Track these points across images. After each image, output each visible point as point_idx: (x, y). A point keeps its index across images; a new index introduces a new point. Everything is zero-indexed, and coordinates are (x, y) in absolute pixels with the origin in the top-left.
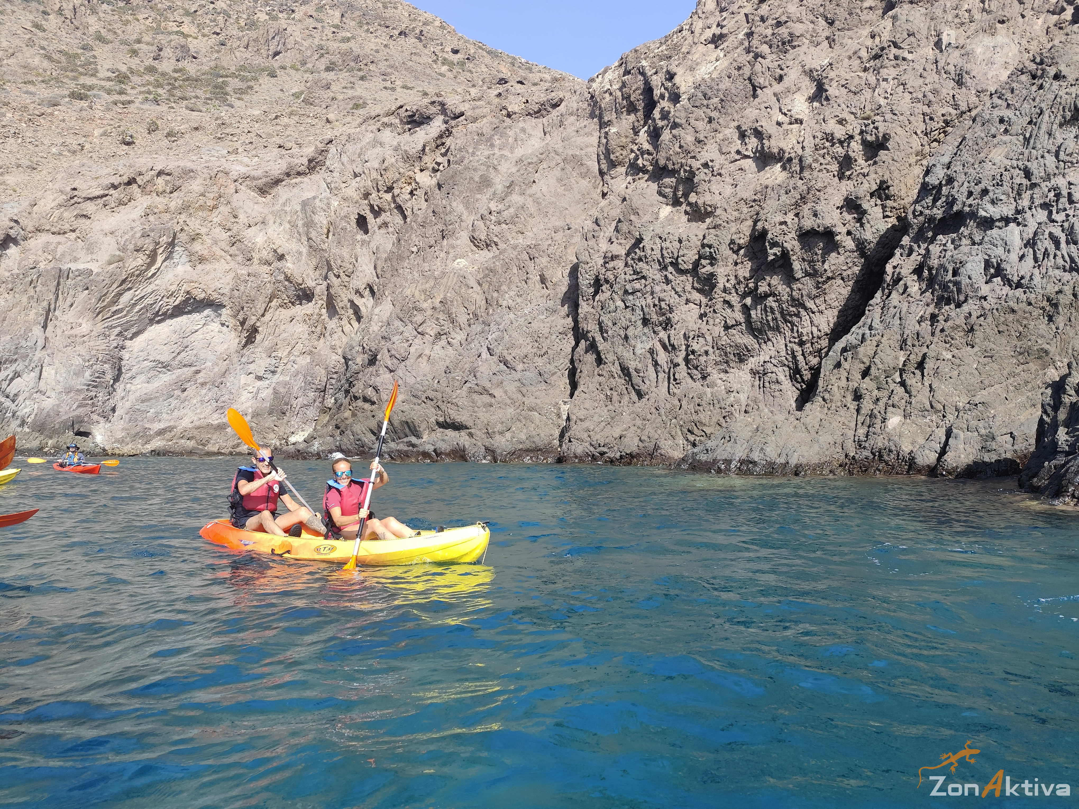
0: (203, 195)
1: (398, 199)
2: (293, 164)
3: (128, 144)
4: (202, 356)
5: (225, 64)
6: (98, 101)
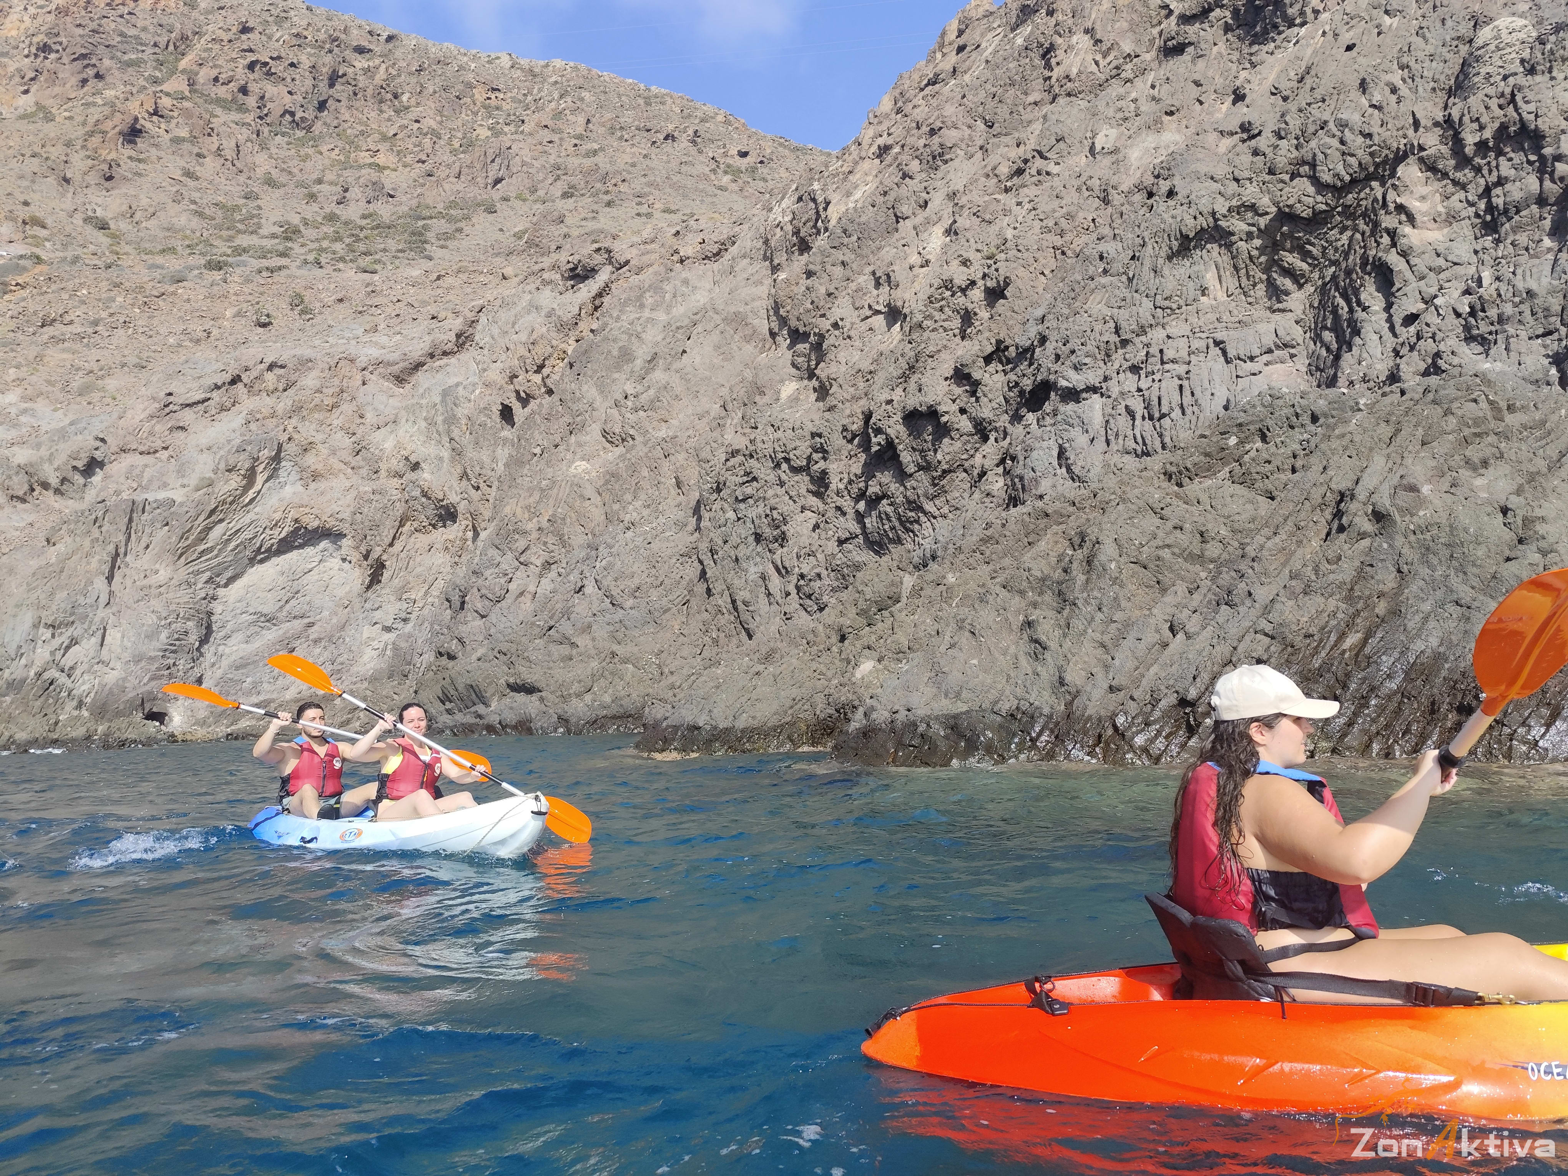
0: (319, 391)
1: (548, 381)
2: (437, 342)
3: (264, 325)
4: (317, 602)
5: (430, 201)
6: (238, 271)
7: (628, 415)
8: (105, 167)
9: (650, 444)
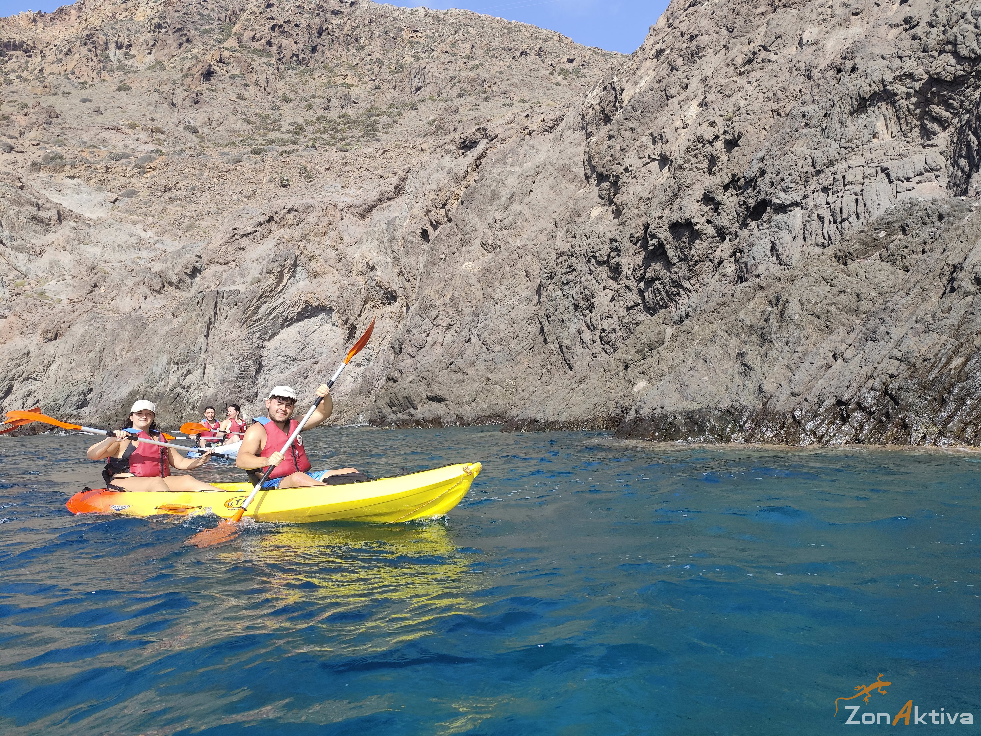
7: (497, 233)
9: (510, 250)
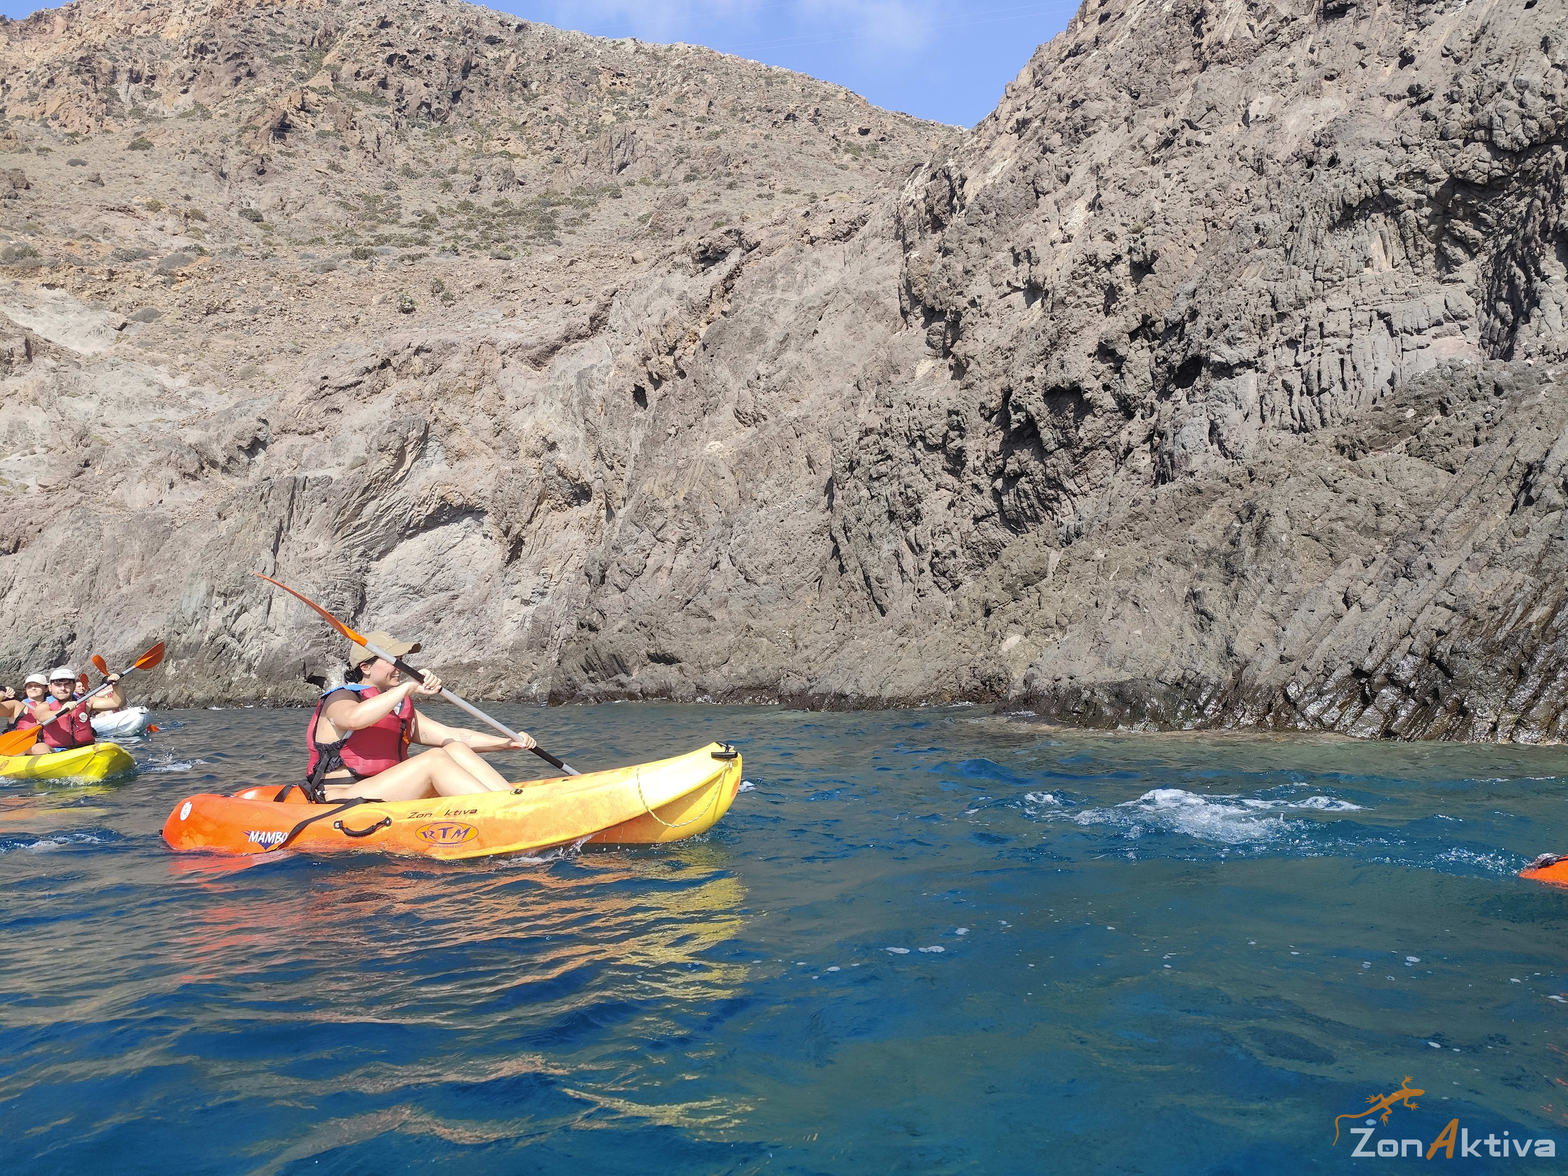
0: (462, 374)
1: (680, 363)
2: (572, 325)
3: (407, 311)
4: (461, 576)
5: (558, 188)
6: (382, 259)
7: (760, 396)
8: (258, 161)
9: (782, 424)
